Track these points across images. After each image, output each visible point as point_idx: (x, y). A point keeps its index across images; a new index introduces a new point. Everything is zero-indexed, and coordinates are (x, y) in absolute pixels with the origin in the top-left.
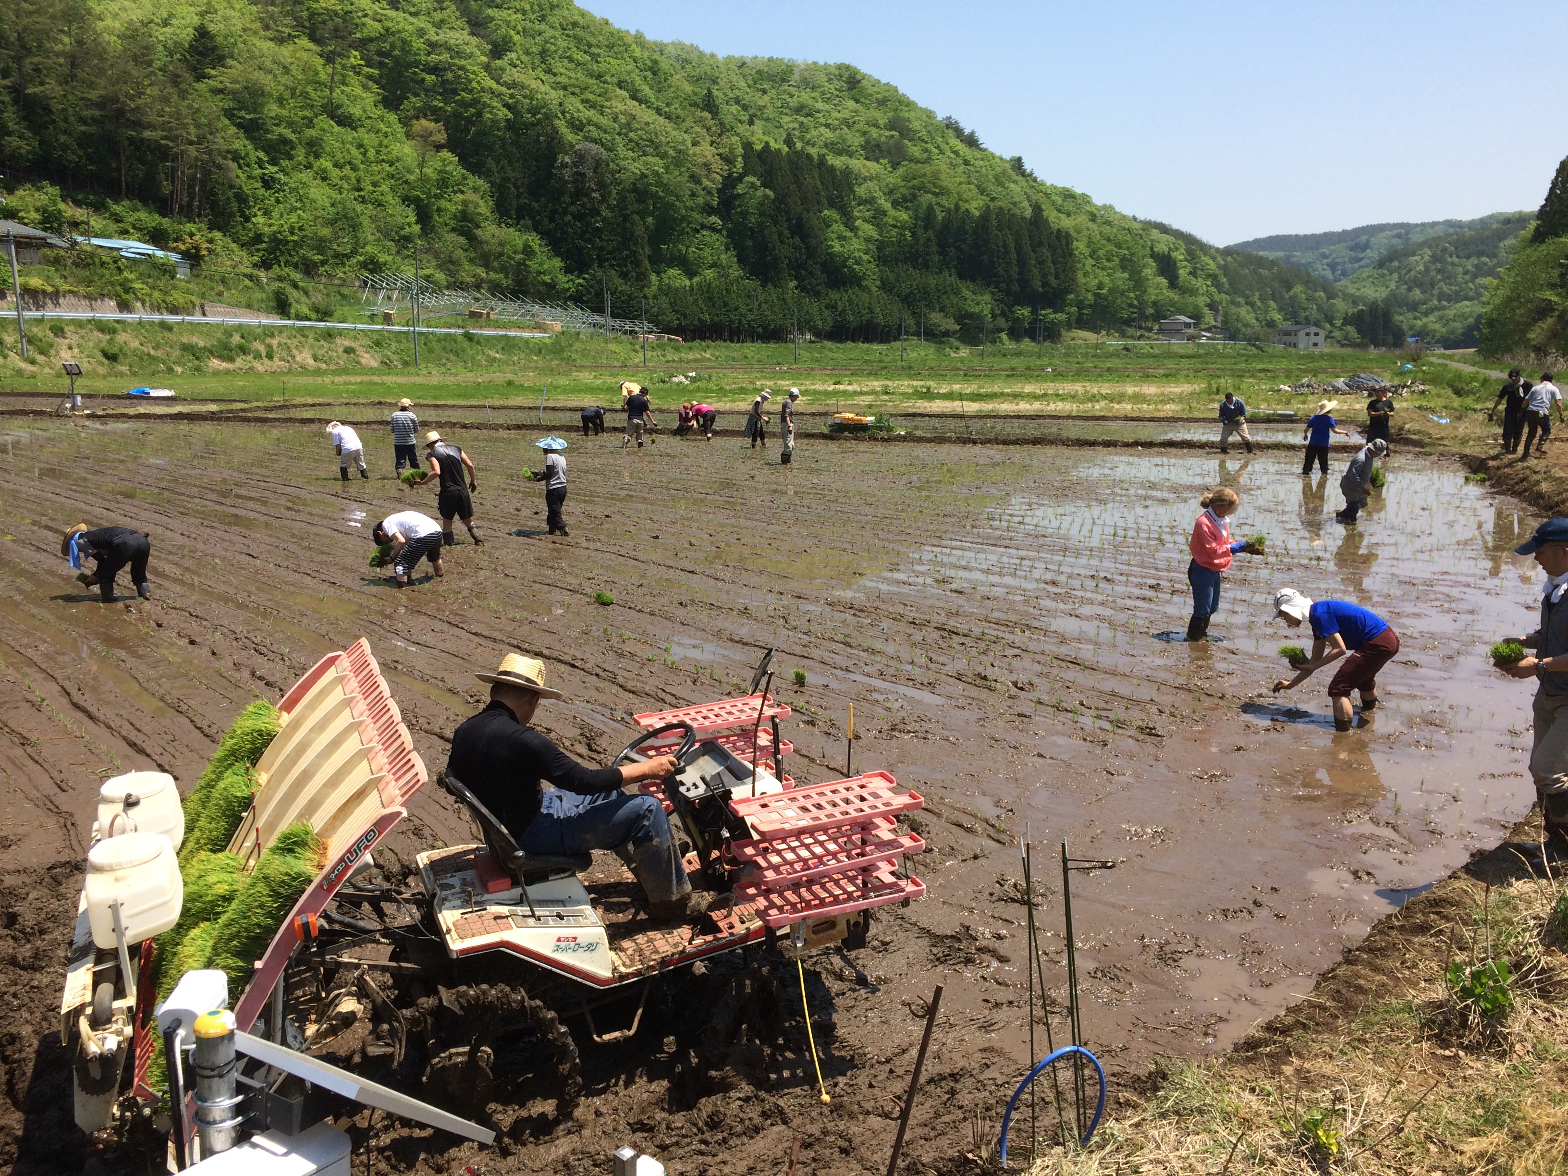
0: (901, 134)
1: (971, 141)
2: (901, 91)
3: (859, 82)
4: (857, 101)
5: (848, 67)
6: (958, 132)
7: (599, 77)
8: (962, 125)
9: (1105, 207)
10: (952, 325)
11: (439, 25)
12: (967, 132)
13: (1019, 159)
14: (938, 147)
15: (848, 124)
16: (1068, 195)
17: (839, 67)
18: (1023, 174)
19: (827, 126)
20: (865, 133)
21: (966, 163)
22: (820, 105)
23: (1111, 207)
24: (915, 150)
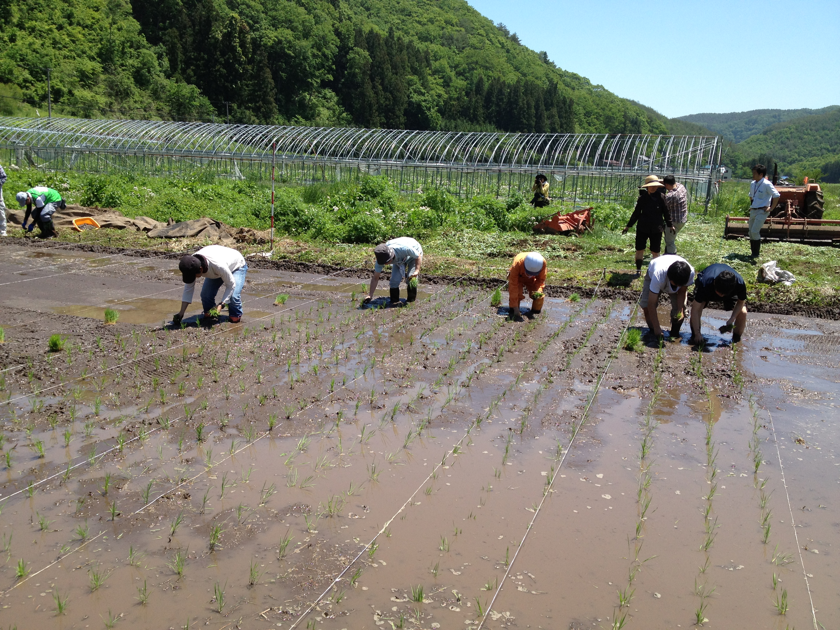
0: (466, 30)
1: (514, 39)
4: (441, 8)
6: (506, 33)
8: (508, 28)
9: (598, 86)
12: (511, 33)
13: (545, 54)
14: (490, 40)
15: (432, 21)
16: (575, 77)
18: (546, 62)
19: (419, 22)
20: (441, 28)
21: (508, 51)
23: (602, 87)
24: (475, 41)
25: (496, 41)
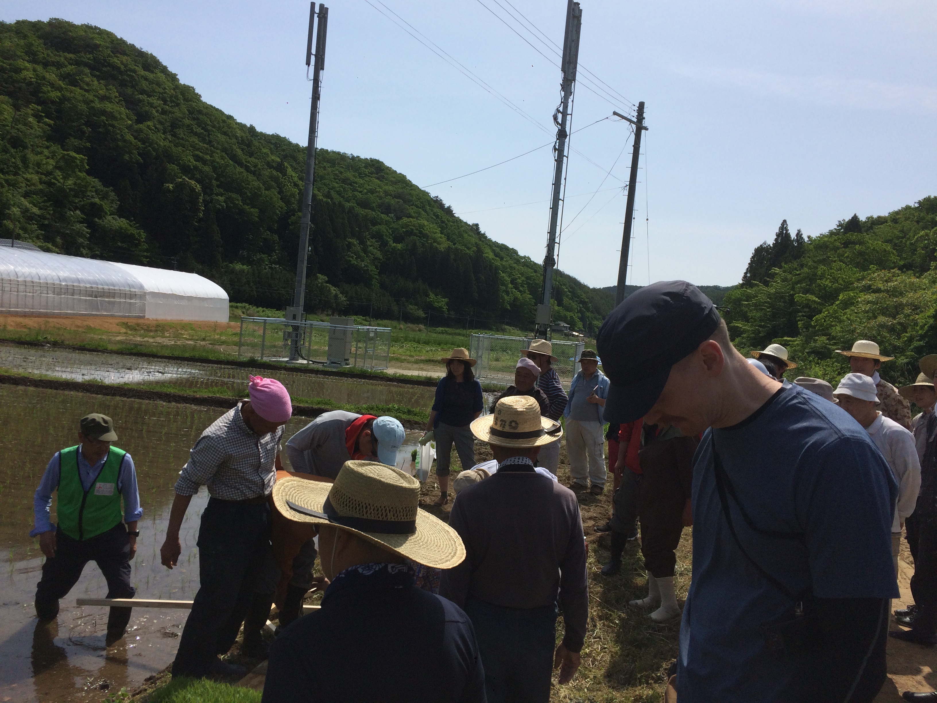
0: (404, 201)
1: (449, 211)
2: (408, 178)
3: (383, 170)
4: (380, 180)
5: (378, 161)
6: (441, 205)
7: (210, 143)
8: (444, 201)
9: (525, 257)
10: (421, 313)
11: (103, 98)
12: (446, 206)
13: (477, 225)
14: (426, 211)
15: (372, 192)
16: (504, 248)
17: (372, 160)
18: (478, 233)
19: (360, 192)
20: (381, 198)
21: (443, 222)
22: (358, 180)
23: (528, 258)
24: (412, 211)
25: (432, 213)
